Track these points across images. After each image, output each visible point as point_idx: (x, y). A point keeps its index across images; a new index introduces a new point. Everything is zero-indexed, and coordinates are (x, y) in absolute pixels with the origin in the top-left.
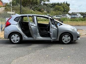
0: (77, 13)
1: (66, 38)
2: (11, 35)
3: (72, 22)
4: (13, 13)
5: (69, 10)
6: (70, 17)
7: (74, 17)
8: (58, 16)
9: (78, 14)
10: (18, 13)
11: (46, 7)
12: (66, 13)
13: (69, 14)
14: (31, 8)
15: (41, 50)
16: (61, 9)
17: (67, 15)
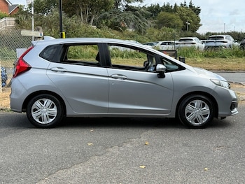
0: (222, 34)
1: (197, 111)
2: (32, 100)
3: (207, 60)
4: (39, 35)
5: (197, 24)
6: (204, 45)
7: (213, 44)
8: (169, 44)
9: (224, 36)
10: (53, 34)
11: (133, 16)
12: (190, 33)
13: (200, 38)
14: (89, 21)
15: (122, 149)
16: (176, 22)
17: (193, 38)
